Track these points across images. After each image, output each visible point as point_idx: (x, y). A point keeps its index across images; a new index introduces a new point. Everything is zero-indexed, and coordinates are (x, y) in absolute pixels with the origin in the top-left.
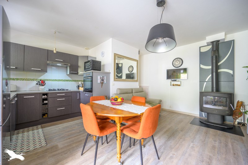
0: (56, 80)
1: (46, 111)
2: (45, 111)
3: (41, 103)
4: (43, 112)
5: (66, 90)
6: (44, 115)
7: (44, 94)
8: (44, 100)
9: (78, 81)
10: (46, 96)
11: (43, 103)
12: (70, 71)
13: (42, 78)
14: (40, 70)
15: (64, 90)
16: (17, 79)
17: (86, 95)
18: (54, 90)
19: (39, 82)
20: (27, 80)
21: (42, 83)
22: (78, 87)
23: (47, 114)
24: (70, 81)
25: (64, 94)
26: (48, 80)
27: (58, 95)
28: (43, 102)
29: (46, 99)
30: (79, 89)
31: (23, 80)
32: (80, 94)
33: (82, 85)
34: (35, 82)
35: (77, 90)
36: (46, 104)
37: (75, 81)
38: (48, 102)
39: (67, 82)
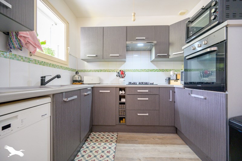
0: (137, 71)
1: (124, 114)
2: (122, 114)
3: (118, 102)
4: (120, 114)
5: (151, 84)
6: (121, 119)
7: (121, 89)
8: (121, 97)
9: (167, 70)
10: (123, 92)
11: (120, 102)
12: (156, 53)
13: (122, 68)
14: (118, 55)
15: (146, 84)
16: (101, 71)
17: (193, 95)
18: (134, 84)
19: (119, 73)
20: (108, 71)
21: (122, 74)
22: (169, 79)
23: (124, 118)
24: (156, 70)
25: (147, 91)
26: (128, 70)
27: (138, 91)
28: (120, 100)
29: (124, 97)
30: (169, 83)
31: (105, 71)
32: (174, 92)
33: (175, 76)
34: (116, 74)
35: (167, 85)
36: (124, 103)
37: (163, 71)
38: (126, 100)
39: (151, 72)
